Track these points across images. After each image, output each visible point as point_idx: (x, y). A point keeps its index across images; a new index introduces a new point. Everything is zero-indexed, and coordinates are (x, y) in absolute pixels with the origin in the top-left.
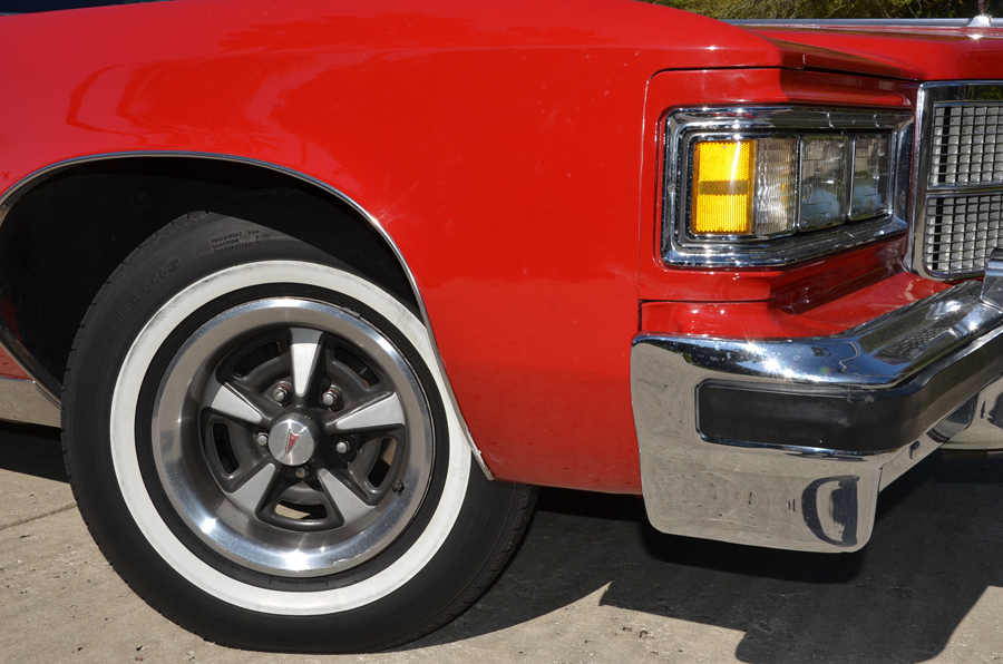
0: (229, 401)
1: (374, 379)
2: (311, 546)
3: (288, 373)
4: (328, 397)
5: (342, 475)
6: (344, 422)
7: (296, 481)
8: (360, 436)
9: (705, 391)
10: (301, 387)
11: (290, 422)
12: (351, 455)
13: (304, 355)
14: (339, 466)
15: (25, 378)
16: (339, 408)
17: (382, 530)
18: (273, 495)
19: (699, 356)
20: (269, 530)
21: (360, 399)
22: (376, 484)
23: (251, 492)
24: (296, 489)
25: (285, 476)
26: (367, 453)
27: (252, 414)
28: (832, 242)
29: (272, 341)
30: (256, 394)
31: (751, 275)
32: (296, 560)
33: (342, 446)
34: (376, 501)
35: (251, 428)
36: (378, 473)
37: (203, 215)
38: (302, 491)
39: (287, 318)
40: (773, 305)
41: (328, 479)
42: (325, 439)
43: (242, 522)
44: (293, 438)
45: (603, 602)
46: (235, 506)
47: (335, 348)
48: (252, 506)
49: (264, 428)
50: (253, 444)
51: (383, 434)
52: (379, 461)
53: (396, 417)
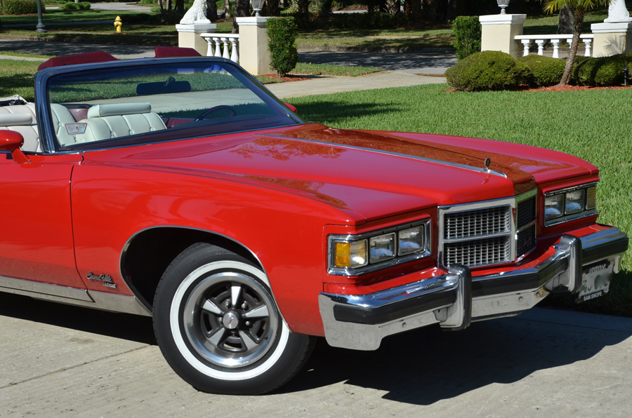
0: (210, 306)
1: (259, 300)
2: (237, 357)
3: (230, 297)
4: (243, 305)
5: (247, 333)
6: (248, 315)
7: (231, 335)
8: (253, 320)
9: (335, 308)
10: (234, 302)
11: (230, 314)
12: (250, 326)
13: (236, 291)
14: (246, 329)
15: (130, 295)
16: (247, 309)
17: (260, 352)
18: (224, 339)
19: (334, 298)
20: (221, 352)
21: (254, 307)
22: (259, 337)
23: (216, 337)
24: (231, 338)
25: (228, 333)
26: (257, 325)
27: (217, 310)
28: (392, 263)
29: (226, 286)
30: (219, 304)
31: (352, 278)
32: (230, 362)
33: (247, 323)
34: (259, 343)
35: (217, 316)
36: (260, 333)
37: (204, 244)
38: (233, 338)
39: (230, 279)
40: (357, 285)
41: (242, 333)
42: (242, 320)
43: (212, 348)
44: (231, 320)
45: (345, 383)
46: (210, 343)
47: (246, 289)
48: (216, 343)
49: (221, 316)
50: (217, 321)
51: (263, 320)
52: (260, 328)
53: (266, 314)
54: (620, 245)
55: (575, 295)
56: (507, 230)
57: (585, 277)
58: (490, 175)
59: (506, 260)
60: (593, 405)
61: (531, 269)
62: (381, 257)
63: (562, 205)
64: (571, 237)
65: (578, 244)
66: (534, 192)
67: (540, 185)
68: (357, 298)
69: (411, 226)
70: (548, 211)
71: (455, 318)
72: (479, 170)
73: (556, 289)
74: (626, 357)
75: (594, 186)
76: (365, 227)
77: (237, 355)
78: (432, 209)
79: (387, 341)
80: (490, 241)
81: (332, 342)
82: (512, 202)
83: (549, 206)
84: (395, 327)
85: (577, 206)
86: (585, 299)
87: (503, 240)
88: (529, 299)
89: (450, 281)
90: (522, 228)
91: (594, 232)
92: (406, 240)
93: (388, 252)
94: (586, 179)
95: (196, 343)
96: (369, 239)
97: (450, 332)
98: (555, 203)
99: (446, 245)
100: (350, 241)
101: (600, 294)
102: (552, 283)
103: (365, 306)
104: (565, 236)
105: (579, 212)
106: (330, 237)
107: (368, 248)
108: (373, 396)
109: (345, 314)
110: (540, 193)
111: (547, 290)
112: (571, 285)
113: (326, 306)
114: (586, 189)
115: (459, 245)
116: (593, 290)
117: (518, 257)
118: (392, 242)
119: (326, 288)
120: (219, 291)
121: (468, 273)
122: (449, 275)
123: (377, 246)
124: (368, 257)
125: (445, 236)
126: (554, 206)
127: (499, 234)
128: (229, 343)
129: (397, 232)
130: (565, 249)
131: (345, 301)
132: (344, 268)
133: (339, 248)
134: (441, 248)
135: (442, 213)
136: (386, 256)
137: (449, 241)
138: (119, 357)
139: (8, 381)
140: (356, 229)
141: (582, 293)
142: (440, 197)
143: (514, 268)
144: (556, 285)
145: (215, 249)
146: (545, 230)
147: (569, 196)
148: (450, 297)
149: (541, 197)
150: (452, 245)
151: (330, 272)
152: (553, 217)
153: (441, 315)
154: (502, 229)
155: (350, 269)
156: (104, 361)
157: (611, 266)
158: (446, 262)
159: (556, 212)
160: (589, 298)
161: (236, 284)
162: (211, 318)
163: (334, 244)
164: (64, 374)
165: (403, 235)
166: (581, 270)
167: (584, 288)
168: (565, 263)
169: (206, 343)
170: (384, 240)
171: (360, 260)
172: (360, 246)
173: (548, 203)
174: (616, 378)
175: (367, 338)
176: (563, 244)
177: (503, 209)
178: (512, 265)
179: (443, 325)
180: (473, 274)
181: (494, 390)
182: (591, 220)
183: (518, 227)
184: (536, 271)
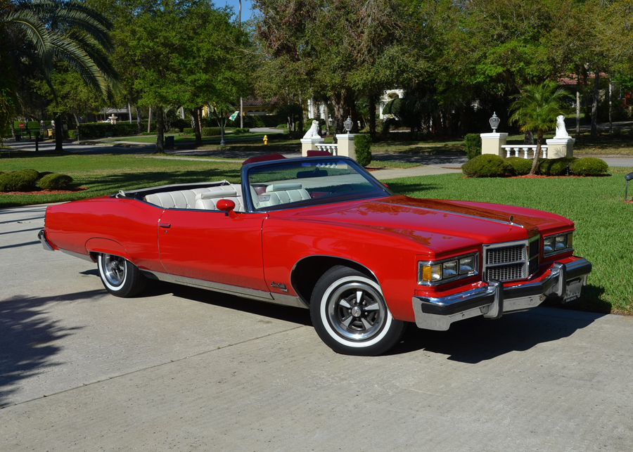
0: (343, 303)
1: (373, 300)
2: (360, 333)
3: (356, 298)
4: (364, 303)
5: (366, 319)
6: (366, 308)
7: (356, 320)
8: (369, 312)
9: (422, 304)
10: (358, 301)
11: (356, 308)
12: (368, 315)
13: (359, 294)
14: (365, 317)
15: (296, 296)
16: (366, 305)
17: (374, 331)
18: (352, 323)
19: (422, 299)
20: (350, 330)
21: (370, 304)
22: (373, 322)
23: (347, 322)
24: (356, 322)
25: (354, 319)
26: (371, 315)
27: (348, 306)
28: (455, 279)
29: (354, 291)
30: (349, 302)
31: (432, 287)
32: (357, 336)
33: (366, 313)
34: (373, 325)
35: (348, 309)
36: (373, 320)
37: (340, 266)
39: (356, 287)
40: (435, 291)
41: (363, 320)
42: (363, 312)
43: (345, 328)
44: (356, 311)
45: (424, 350)
46: (344, 325)
47: (365, 293)
48: (347, 325)
49: (351, 309)
50: (348, 312)
51: (375, 312)
52: (374, 317)
53: (378, 308)
54: (587, 269)
55: (561, 298)
56: (523, 259)
57: (568, 288)
58: (512, 226)
59: (523, 277)
60: (575, 363)
61: (537, 283)
62: (449, 275)
63: (553, 244)
64: (560, 264)
65: (564, 268)
66: (538, 237)
67: (541, 232)
68: (436, 299)
69: (467, 257)
70: (546, 248)
71: (493, 312)
72: (507, 223)
73: (550, 295)
74: (590, 336)
75: (572, 233)
76: (441, 257)
77: (360, 332)
78: (479, 247)
79: (453, 325)
80: (513, 266)
81: (420, 326)
82: (526, 242)
83: (546, 245)
84: (458, 317)
85: (562, 245)
86: (567, 301)
87: (521, 265)
88: (535, 301)
89: (490, 290)
90: (532, 258)
91: (571, 261)
92: (464, 264)
93: (454, 272)
94: (567, 229)
95: (336, 325)
96: (442, 264)
97: (490, 320)
98: (549, 243)
99: (487, 268)
100: (431, 265)
101: (575, 298)
102: (548, 292)
103: (440, 304)
104: (556, 263)
105: (563, 249)
106: (419, 263)
107: (442, 269)
108: (442, 358)
109: (428, 308)
110: (541, 237)
111: (545, 295)
112: (559, 293)
113: (417, 304)
114: (567, 235)
115: (495, 268)
116: (571, 295)
117: (529, 275)
118: (456, 266)
119: (417, 292)
120: (349, 294)
121: (501, 285)
122: (489, 286)
123: (447, 268)
124: (442, 275)
125: (487, 263)
126: (549, 245)
127: (519, 262)
128: (355, 326)
129: (459, 260)
130: (556, 271)
131: (428, 301)
132: (427, 281)
133: (425, 269)
134: (484, 270)
135: (485, 248)
136: (452, 274)
137: (489, 265)
138: (288, 332)
139: (227, 343)
140: (436, 258)
141: (565, 298)
142: (485, 239)
143: (527, 282)
144: (551, 292)
145: (348, 269)
146: (543, 260)
147: (558, 239)
148: (490, 299)
149: (542, 240)
150: (490, 268)
151: (420, 283)
152: (548, 252)
153: (484, 310)
154: (520, 259)
155: (431, 282)
156: (279, 334)
157: (582, 281)
158: (487, 278)
159: (550, 249)
160: (569, 300)
161: (360, 290)
162: (344, 310)
163: (422, 267)
164: (258, 341)
165: (462, 262)
166: (566, 284)
167: (567, 295)
168: (557, 279)
169: (341, 325)
170: (451, 264)
171: (437, 276)
172: (437, 268)
173: (545, 243)
174: (586, 348)
175: (441, 323)
176: (555, 268)
177: (521, 246)
178: (526, 280)
179: (485, 316)
180: (504, 285)
181: (514, 355)
182: (570, 253)
183: (530, 257)
184: (541, 284)
